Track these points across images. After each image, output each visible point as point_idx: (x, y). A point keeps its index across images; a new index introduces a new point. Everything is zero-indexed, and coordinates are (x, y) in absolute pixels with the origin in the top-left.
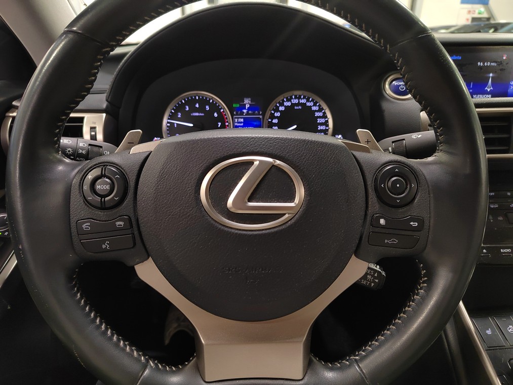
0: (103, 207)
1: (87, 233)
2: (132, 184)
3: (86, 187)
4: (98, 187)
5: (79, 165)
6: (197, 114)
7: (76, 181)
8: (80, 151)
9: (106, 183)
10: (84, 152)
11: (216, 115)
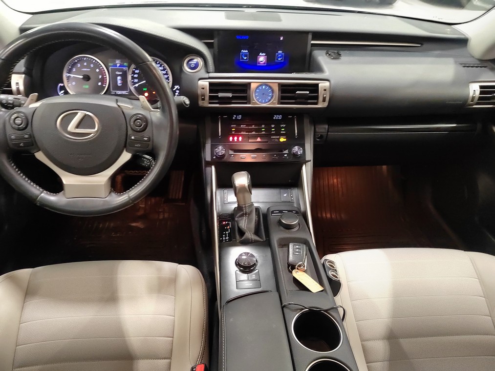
0: (19, 129)
1: (14, 140)
2: (30, 121)
3: (12, 121)
4: (16, 122)
5: (8, 112)
6: (85, 70)
7: (7, 118)
8: (9, 102)
9: (19, 120)
10: (11, 102)
11: (97, 70)
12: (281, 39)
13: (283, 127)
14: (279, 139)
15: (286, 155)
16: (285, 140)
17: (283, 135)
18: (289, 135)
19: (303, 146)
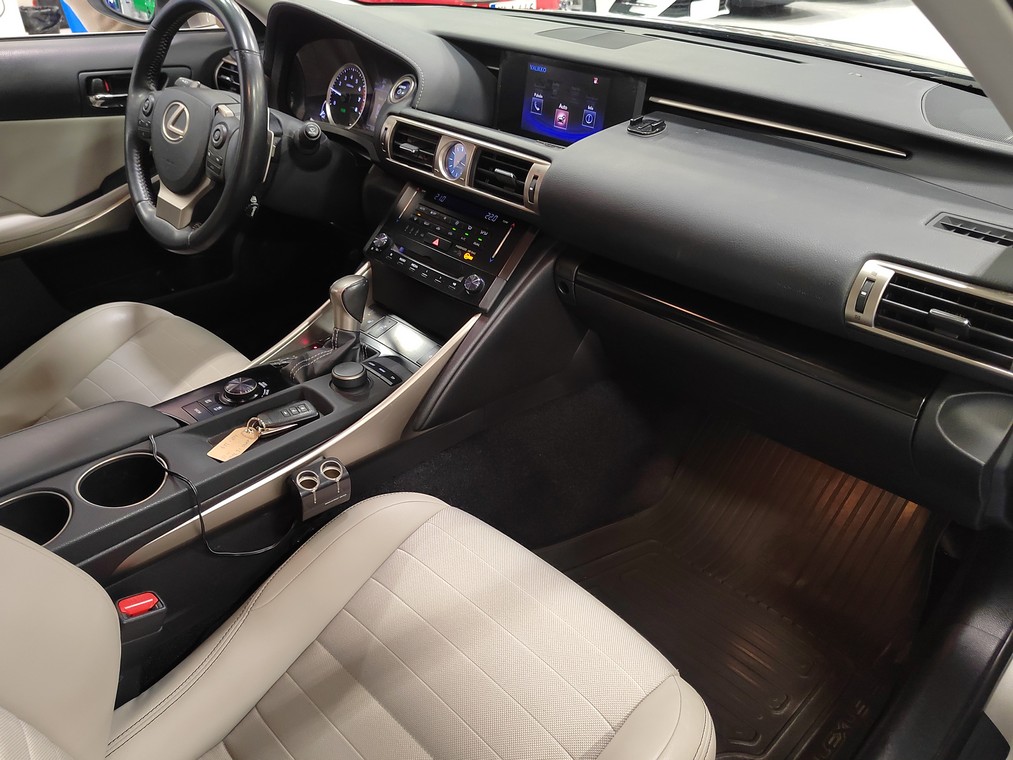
0: (145, 114)
1: (140, 126)
12: (595, 82)
13: (482, 236)
14: (464, 253)
15: (455, 284)
16: (471, 258)
17: (473, 248)
18: (482, 254)
19: (489, 280)
